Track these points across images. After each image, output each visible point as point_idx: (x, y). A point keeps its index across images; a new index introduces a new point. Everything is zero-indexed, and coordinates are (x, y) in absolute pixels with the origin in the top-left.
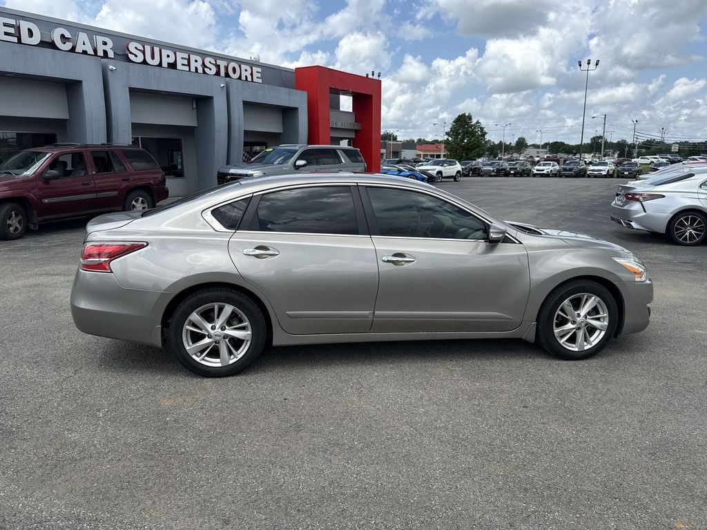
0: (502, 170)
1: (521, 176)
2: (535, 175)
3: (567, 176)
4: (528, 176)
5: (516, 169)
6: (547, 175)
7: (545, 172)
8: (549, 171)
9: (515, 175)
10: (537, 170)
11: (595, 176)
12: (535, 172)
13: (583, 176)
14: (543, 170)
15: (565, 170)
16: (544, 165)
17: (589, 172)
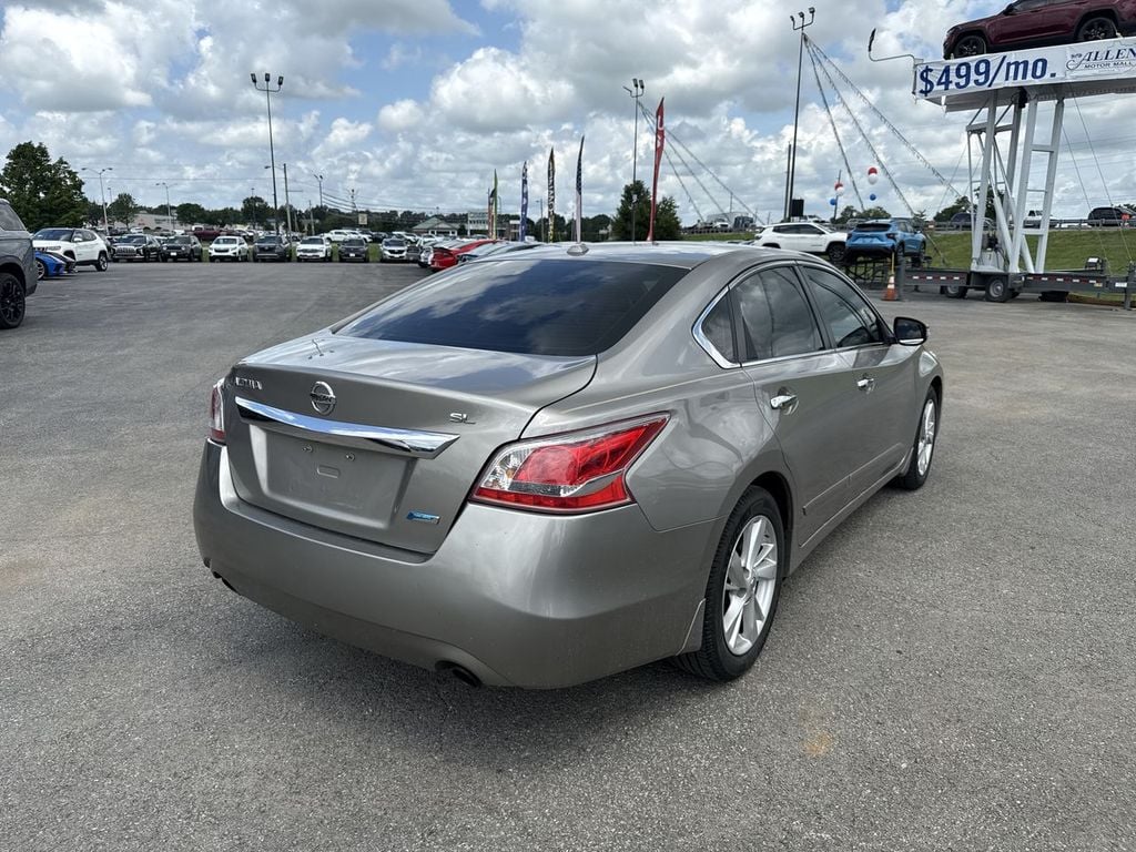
0: (153, 249)
1: (190, 261)
2: (213, 259)
3: (264, 260)
4: (200, 260)
5: (180, 248)
6: (234, 259)
7: (230, 253)
8: (237, 251)
9: (175, 260)
10: (216, 251)
11: (307, 260)
12: (214, 253)
13: (289, 260)
14: (227, 251)
15: (262, 250)
16: (226, 242)
17: (299, 254)
